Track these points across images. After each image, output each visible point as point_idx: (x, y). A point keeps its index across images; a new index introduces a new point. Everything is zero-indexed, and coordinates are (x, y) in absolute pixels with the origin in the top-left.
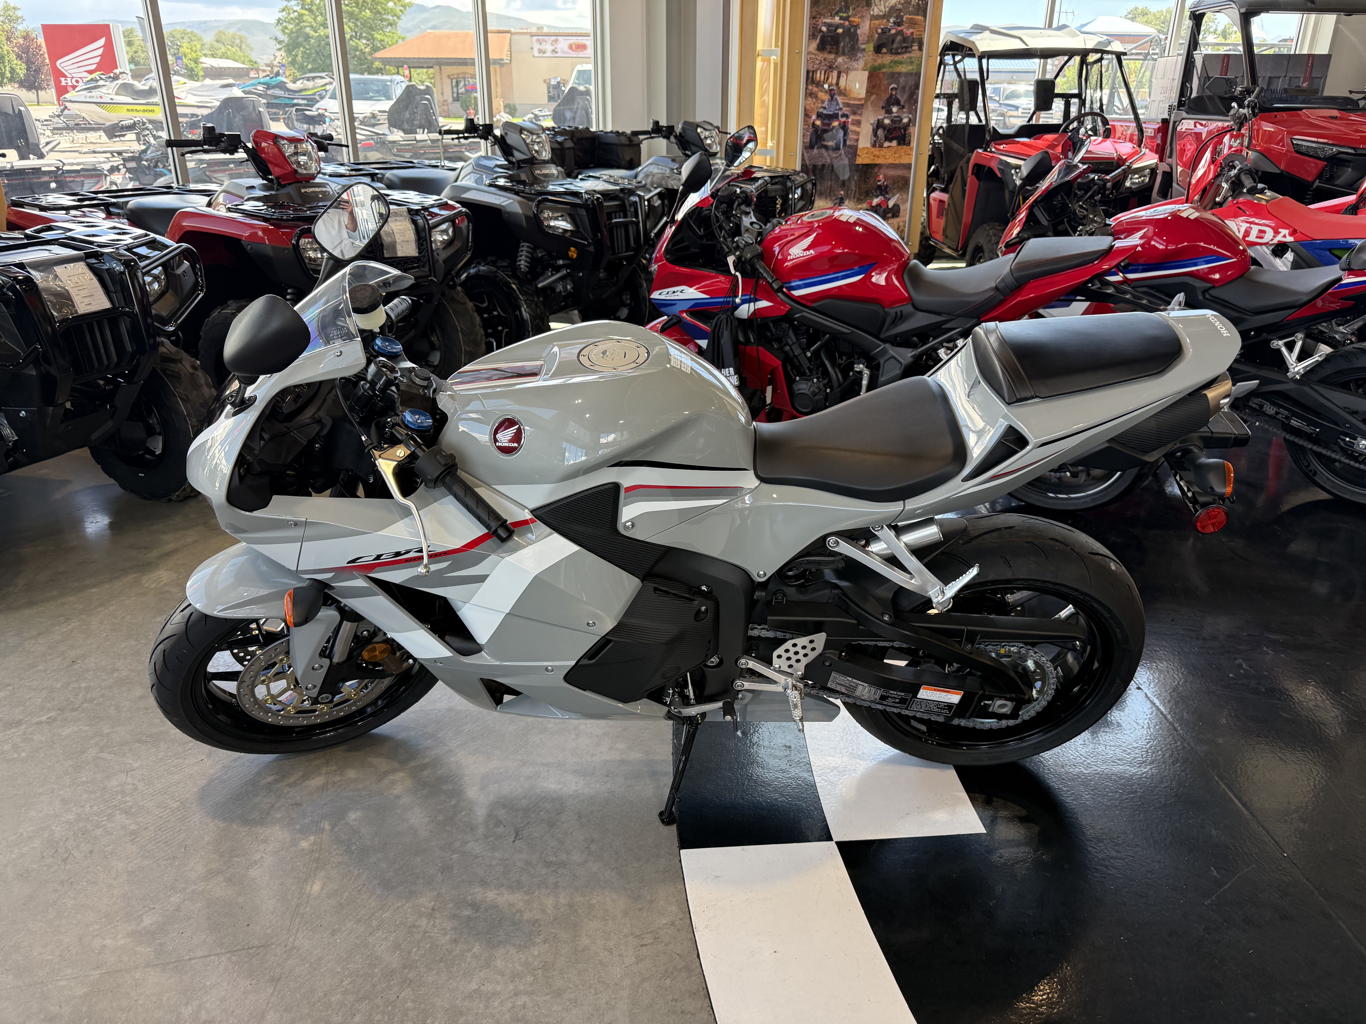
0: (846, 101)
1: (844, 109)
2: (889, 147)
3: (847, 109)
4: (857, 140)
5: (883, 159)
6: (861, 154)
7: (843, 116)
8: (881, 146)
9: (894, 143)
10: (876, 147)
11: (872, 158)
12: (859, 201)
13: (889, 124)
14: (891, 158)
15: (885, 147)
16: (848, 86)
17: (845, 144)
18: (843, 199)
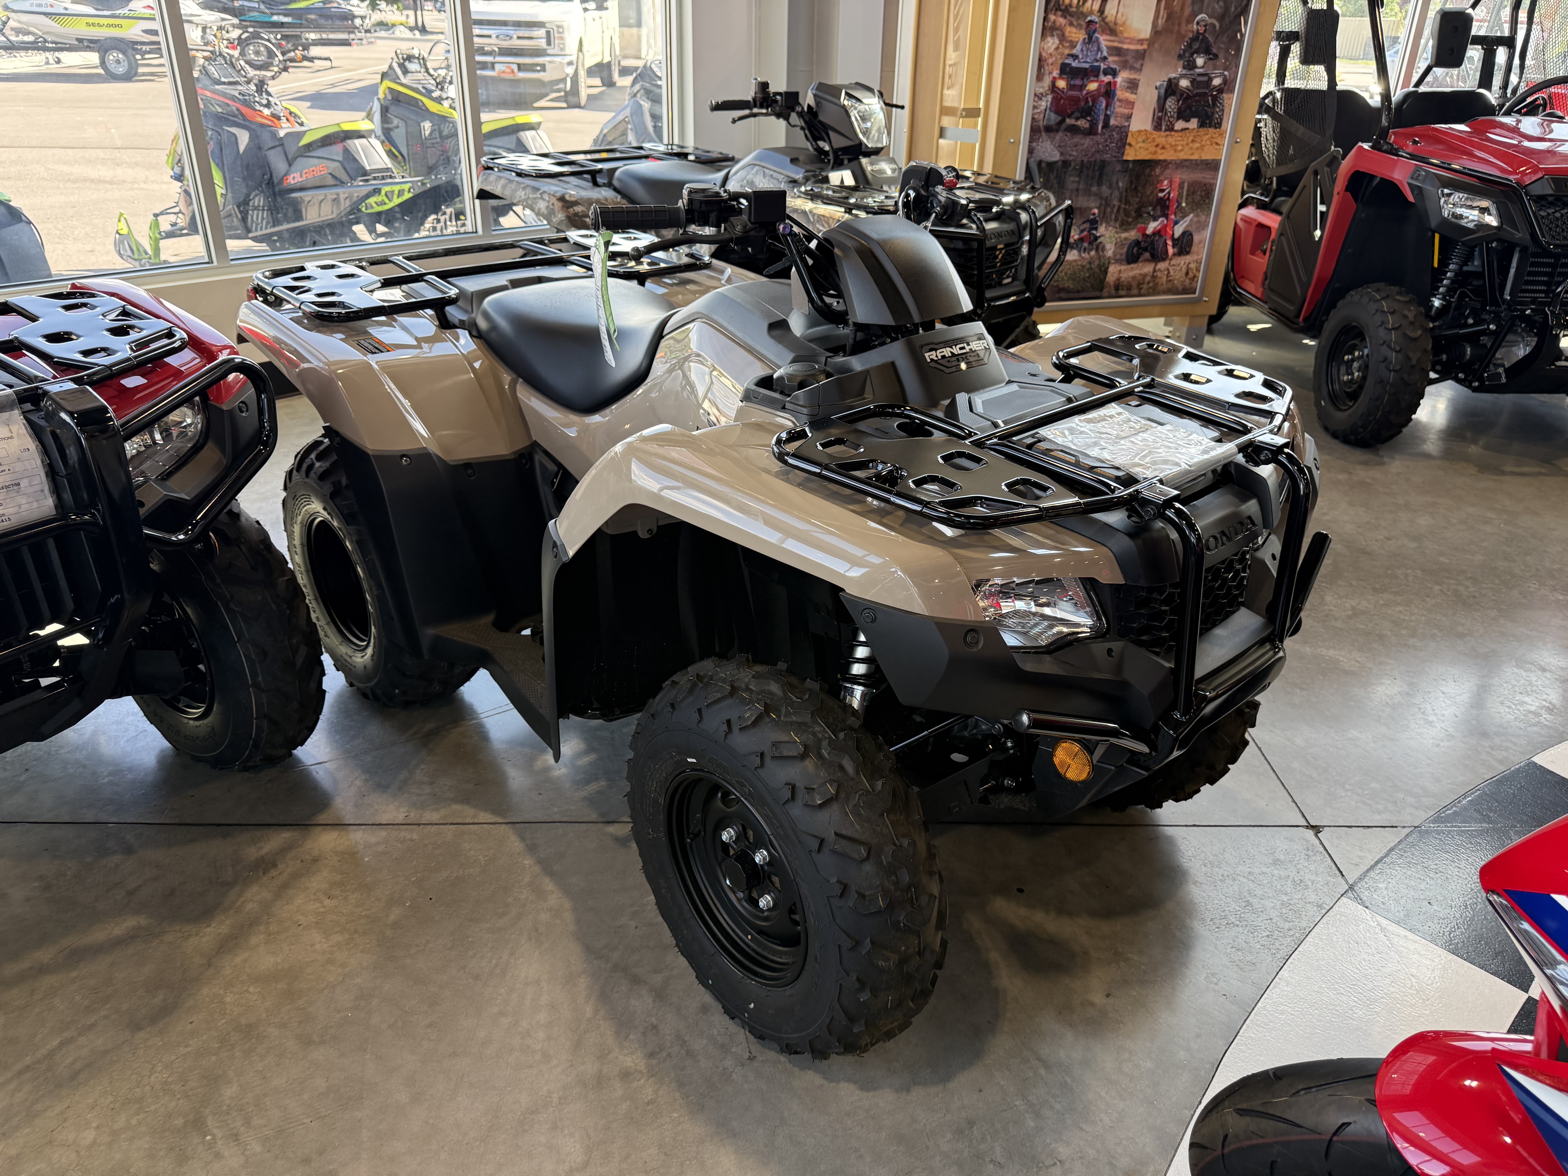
0: (1116, 44)
1: (1110, 59)
2: (1182, 130)
3: (1116, 58)
4: (1129, 117)
5: (1172, 152)
6: (1133, 143)
7: (1107, 71)
8: (1171, 128)
9: (1194, 123)
10: (1160, 130)
11: (1153, 149)
12: (1125, 226)
13: (1187, 88)
14: (1186, 150)
15: (1176, 131)
16: (1119, 15)
17: (1106, 125)
18: (1097, 222)
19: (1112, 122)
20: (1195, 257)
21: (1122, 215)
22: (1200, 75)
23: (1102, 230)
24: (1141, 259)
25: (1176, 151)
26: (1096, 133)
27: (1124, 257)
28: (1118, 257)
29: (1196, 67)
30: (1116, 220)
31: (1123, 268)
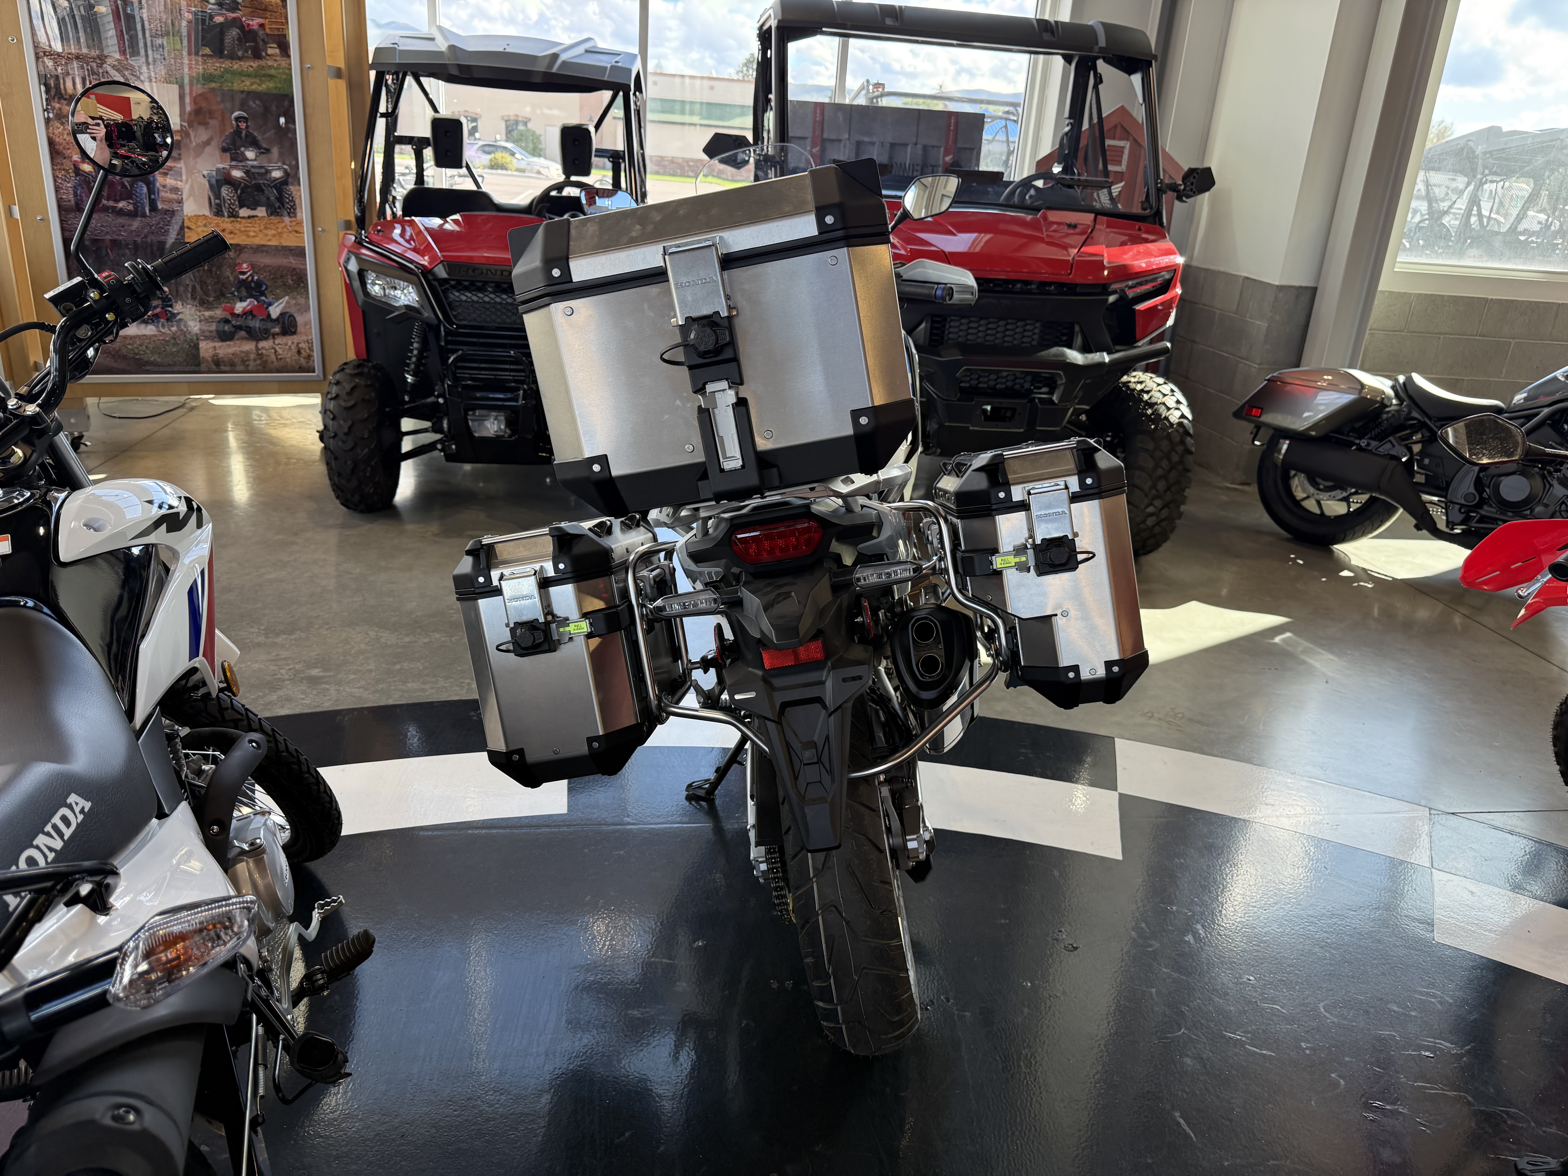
2: (249, 217)
4: (180, 202)
5: (244, 238)
6: (193, 227)
8: (233, 214)
9: (261, 212)
10: (223, 216)
12: (204, 304)
13: (242, 178)
14: (261, 235)
15: (243, 218)
17: (153, 207)
18: (170, 300)
19: (160, 206)
20: (305, 338)
21: (199, 295)
22: (253, 167)
24: (236, 337)
25: (248, 236)
26: (143, 215)
27: (214, 334)
28: (207, 334)
29: (247, 159)
30: (194, 298)
31: (218, 344)
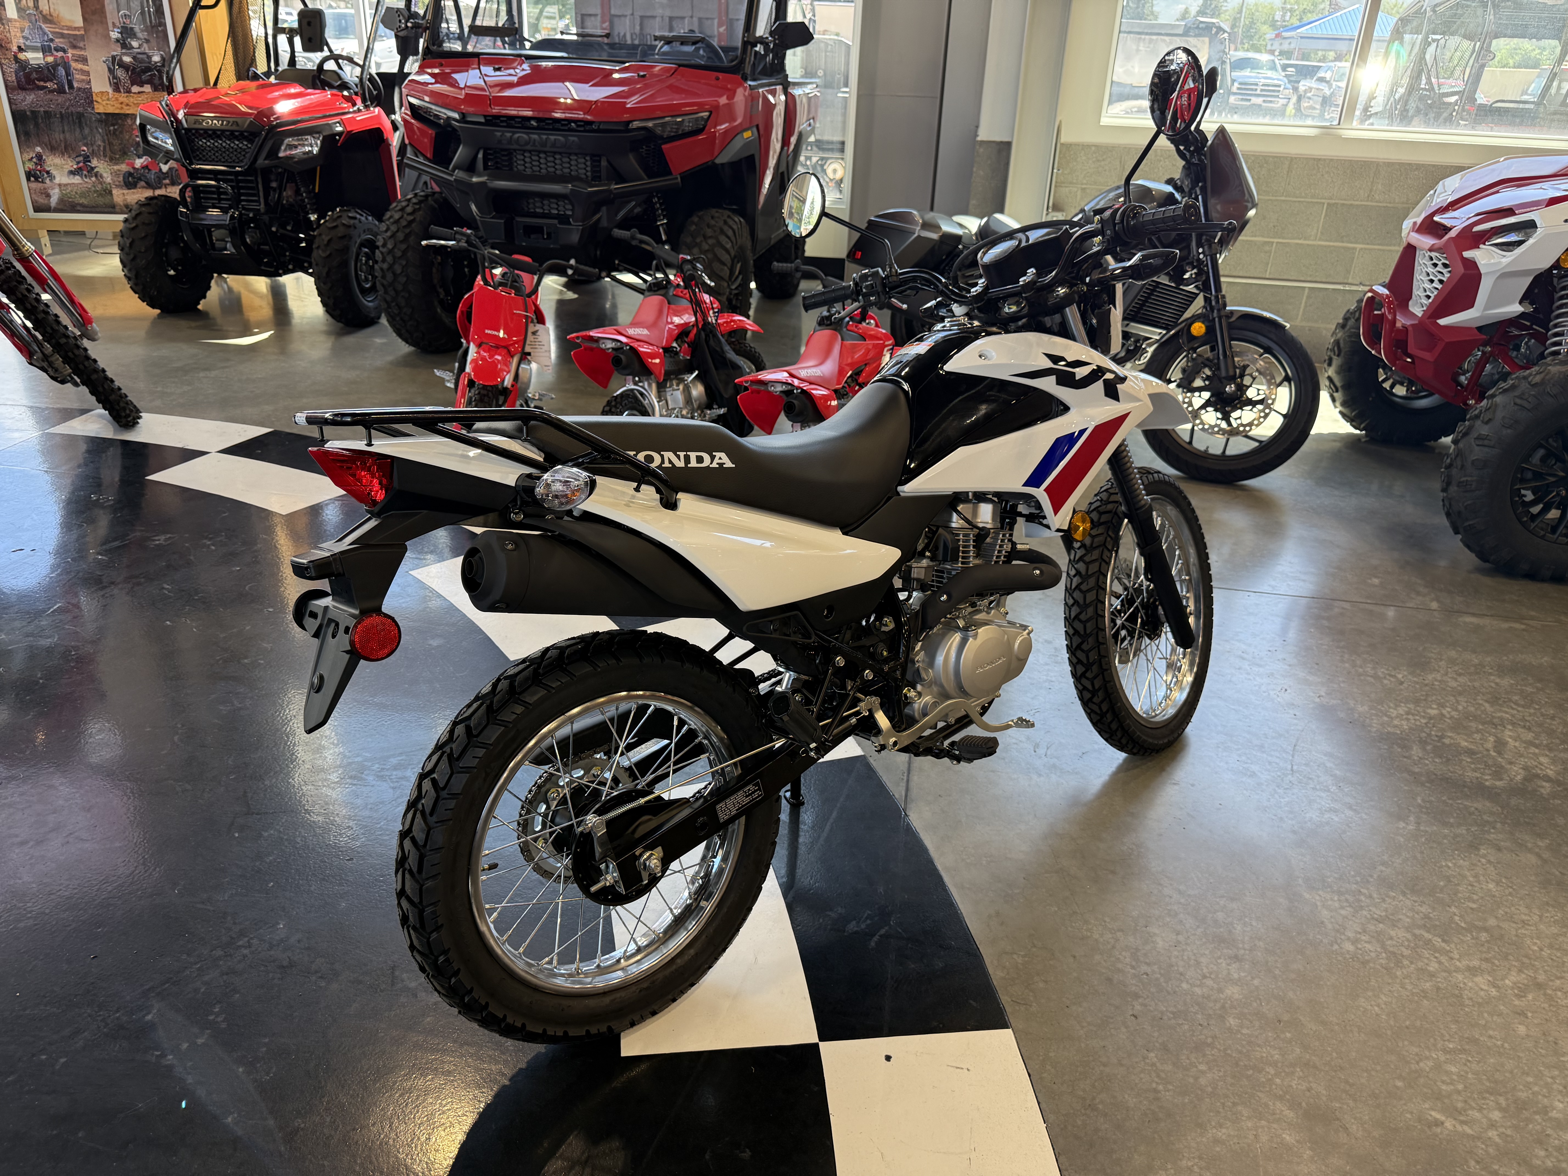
0: (57, 30)
1: (57, 40)
2: (139, 93)
4: (89, 82)
5: (135, 108)
6: (99, 100)
7: (57, 50)
8: (129, 91)
9: (147, 88)
10: (120, 92)
11: (120, 106)
12: (113, 160)
13: (131, 62)
15: (135, 93)
16: (52, 10)
17: (71, 86)
18: (88, 157)
19: (76, 85)
21: (108, 153)
23: (94, 162)
24: (138, 186)
25: (139, 107)
26: (65, 92)
27: (122, 183)
28: (117, 183)
30: (105, 156)
31: (126, 191)
